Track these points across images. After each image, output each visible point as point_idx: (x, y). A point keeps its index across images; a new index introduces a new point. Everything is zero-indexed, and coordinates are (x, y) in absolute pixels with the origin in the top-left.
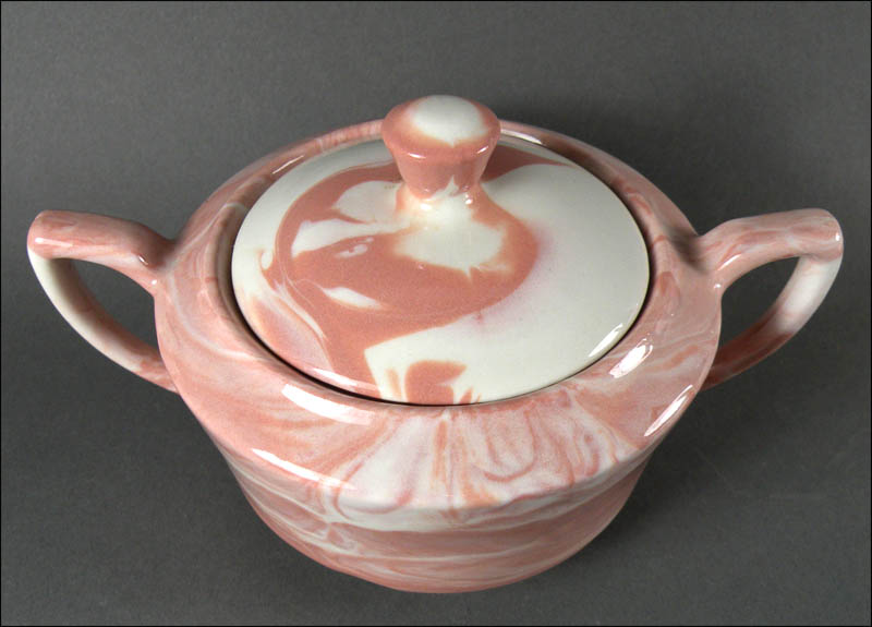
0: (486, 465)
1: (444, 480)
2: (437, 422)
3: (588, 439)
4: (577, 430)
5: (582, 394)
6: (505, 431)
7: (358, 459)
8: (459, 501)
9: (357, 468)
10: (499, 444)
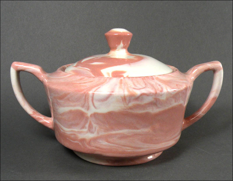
0: (133, 86)
1: (122, 89)
2: (120, 79)
3: (159, 85)
4: (156, 84)
5: (157, 78)
6: (138, 82)
7: (99, 86)
8: (126, 93)
9: (99, 88)
10: (136, 84)
